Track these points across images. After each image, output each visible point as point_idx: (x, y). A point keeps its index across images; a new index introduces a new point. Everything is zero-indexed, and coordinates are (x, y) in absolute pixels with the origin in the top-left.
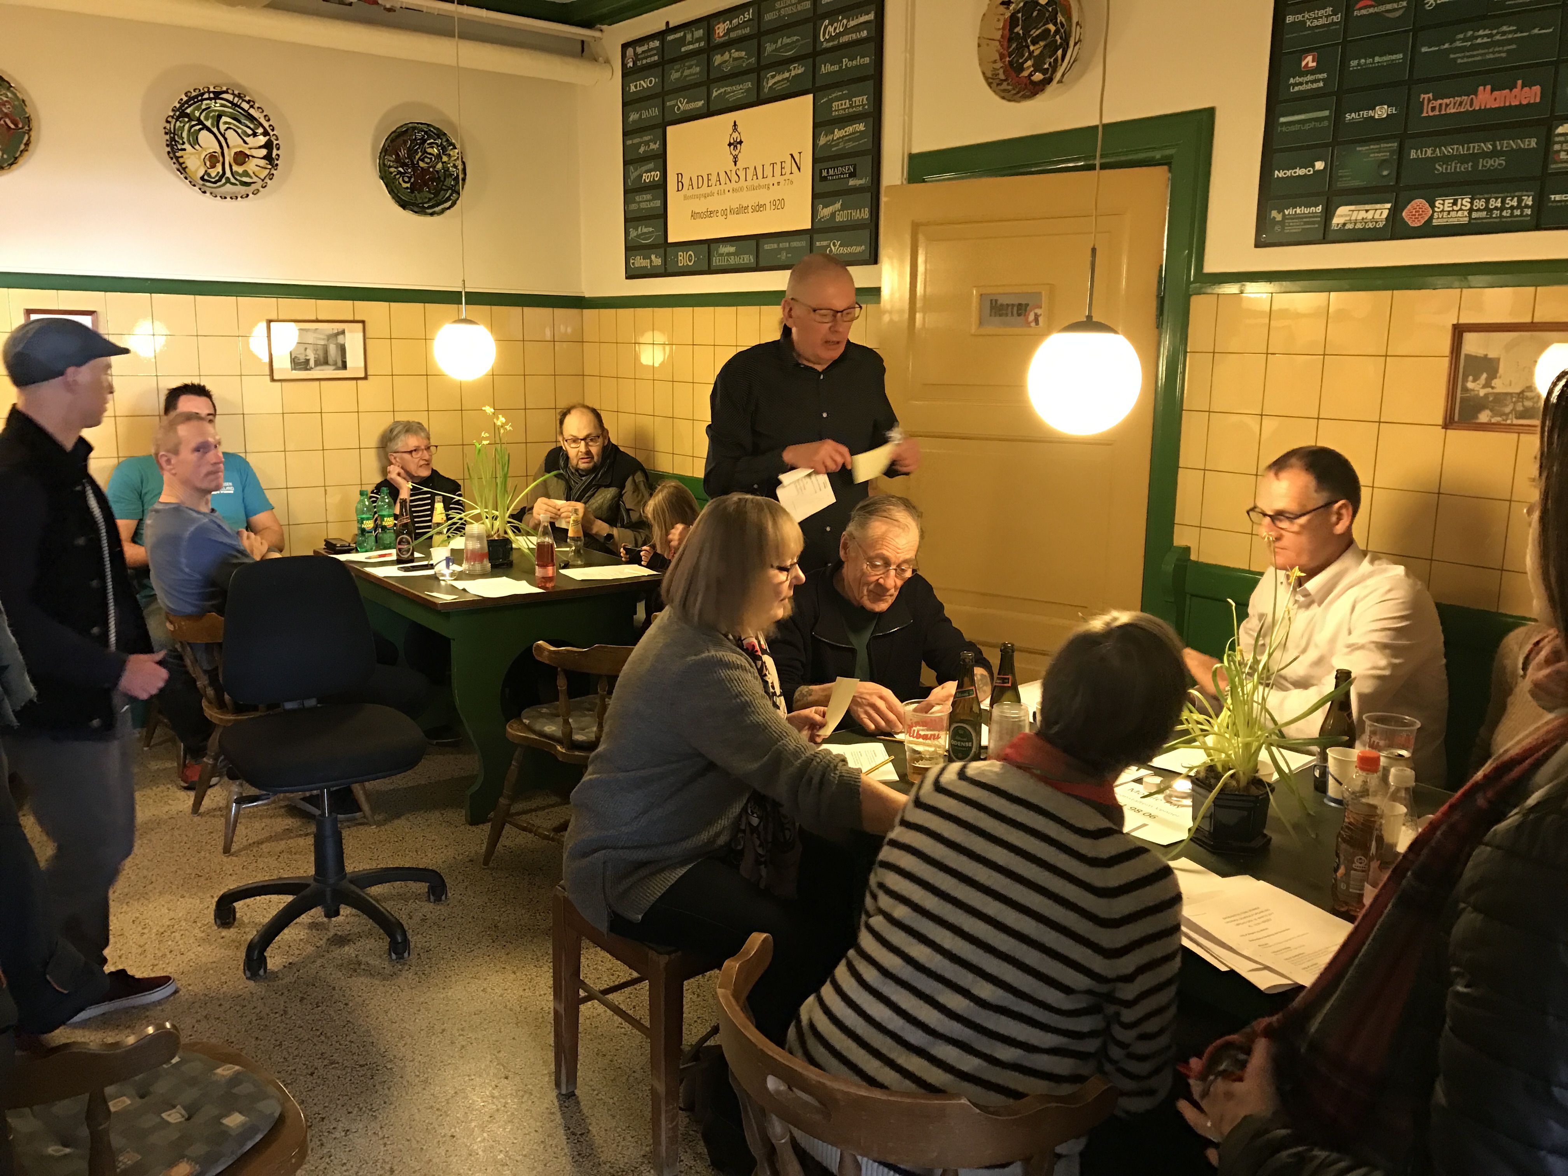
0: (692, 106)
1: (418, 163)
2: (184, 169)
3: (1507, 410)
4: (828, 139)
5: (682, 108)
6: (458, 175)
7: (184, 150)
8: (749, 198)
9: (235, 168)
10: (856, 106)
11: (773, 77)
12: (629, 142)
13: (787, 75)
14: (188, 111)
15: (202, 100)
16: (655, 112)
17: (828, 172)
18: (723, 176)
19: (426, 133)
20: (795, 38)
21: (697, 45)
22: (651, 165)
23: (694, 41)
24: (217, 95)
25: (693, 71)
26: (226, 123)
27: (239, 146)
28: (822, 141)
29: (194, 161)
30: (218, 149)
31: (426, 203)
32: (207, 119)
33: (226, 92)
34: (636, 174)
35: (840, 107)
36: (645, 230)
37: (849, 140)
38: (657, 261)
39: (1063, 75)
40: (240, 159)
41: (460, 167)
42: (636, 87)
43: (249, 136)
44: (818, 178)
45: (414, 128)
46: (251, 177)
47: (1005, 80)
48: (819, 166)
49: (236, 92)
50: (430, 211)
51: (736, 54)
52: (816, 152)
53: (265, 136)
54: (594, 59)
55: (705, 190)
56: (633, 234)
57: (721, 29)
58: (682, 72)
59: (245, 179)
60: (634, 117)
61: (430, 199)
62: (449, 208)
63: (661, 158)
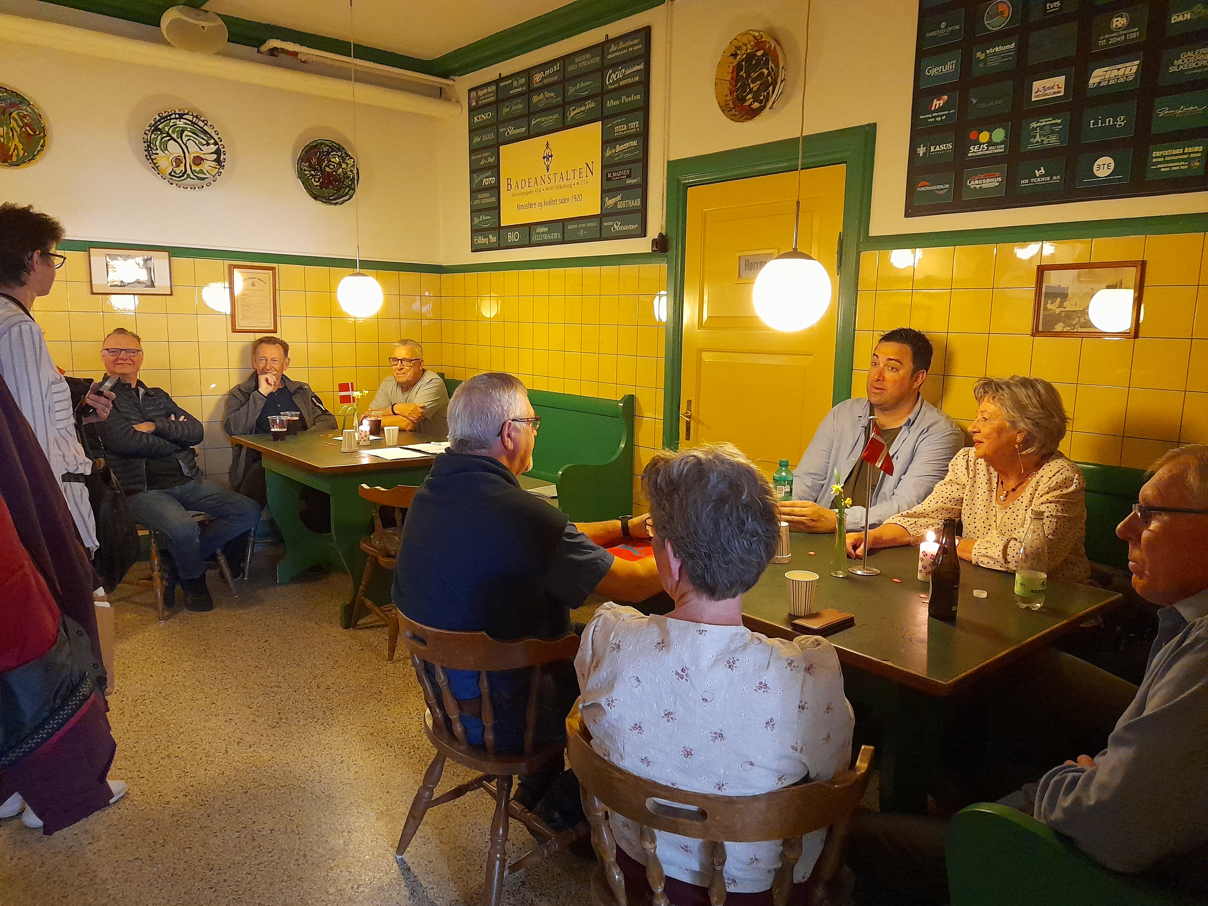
0: (518, 131)
1: (325, 169)
2: (157, 167)
3: (1074, 322)
4: (612, 152)
5: (510, 133)
6: (353, 177)
7: (158, 154)
8: (557, 195)
9: (193, 168)
10: (631, 129)
11: (574, 110)
12: (473, 158)
13: (583, 108)
14: (160, 127)
15: (170, 119)
16: (491, 136)
17: (612, 175)
18: (539, 179)
19: (330, 147)
20: (589, 83)
21: (520, 89)
22: (489, 173)
23: (518, 86)
24: (181, 116)
25: (518, 106)
26: (187, 136)
27: (197, 152)
28: (608, 153)
29: (164, 161)
30: (182, 155)
31: (331, 196)
32: (173, 132)
33: (188, 114)
34: (478, 180)
35: (620, 129)
36: (485, 218)
37: (626, 153)
38: (493, 239)
39: (773, 103)
40: (198, 161)
41: (355, 172)
42: (478, 119)
43: (204, 145)
44: (606, 179)
45: (322, 143)
46: (205, 174)
47: (734, 108)
48: (605, 170)
49: (195, 114)
50: (334, 202)
51: (548, 95)
52: (603, 162)
53: (215, 145)
54: (448, 99)
55: (527, 189)
56: (476, 221)
57: (537, 78)
58: (511, 108)
59: (200, 175)
60: (477, 139)
61: (334, 194)
62: (347, 200)
63: (495, 168)
